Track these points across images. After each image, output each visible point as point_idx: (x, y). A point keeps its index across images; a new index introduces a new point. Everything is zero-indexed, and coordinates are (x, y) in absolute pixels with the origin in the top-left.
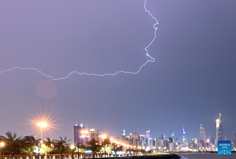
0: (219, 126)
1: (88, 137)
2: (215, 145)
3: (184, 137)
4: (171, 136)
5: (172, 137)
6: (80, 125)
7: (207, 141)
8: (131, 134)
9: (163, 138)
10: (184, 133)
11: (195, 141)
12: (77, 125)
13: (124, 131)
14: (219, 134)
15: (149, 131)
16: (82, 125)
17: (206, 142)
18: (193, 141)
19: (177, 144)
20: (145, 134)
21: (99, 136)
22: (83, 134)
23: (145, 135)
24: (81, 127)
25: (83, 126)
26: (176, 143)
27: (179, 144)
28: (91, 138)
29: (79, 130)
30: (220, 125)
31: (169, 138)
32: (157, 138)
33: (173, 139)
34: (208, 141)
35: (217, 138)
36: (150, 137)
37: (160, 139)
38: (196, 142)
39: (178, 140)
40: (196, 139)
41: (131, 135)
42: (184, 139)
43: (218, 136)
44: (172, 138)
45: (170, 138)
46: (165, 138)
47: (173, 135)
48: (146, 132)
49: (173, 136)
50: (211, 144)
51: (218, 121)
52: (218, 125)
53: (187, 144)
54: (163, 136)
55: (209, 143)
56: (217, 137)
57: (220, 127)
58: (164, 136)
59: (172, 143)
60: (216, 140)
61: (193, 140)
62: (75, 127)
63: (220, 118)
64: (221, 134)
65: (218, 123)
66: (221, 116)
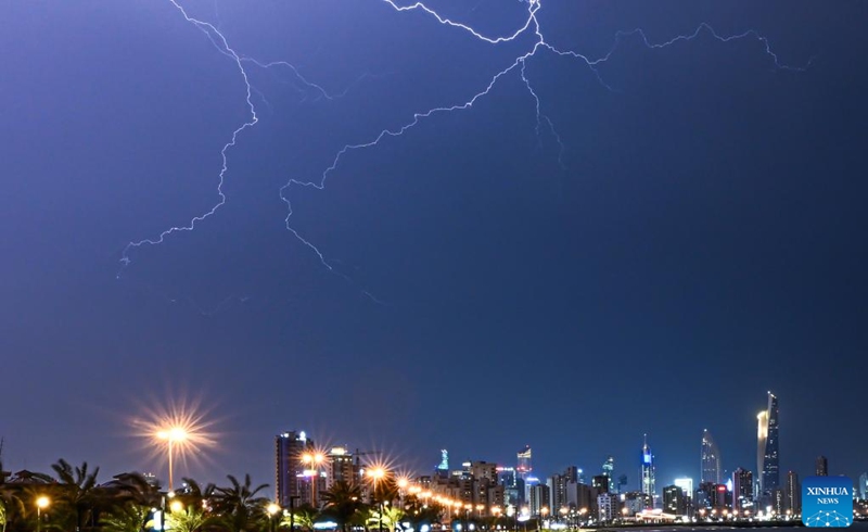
0: (766, 435)
1: (324, 474)
2: (755, 498)
3: (647, 472)
4: (604, 471)
5: (605, 474)
6: (298, 437)
7: (726, 486)
8: (468, 464)
9: (574, 477)
10: (647, 458)
11: (685, 487)
12: (287, 435)
13: (445, 453)
14: (766, 462)
15: (528, 455)
16: (303, 437)
17: (722, 489)
19: (623, 497)
20: (515, 463)
21: (362, 472)
22: (309, 467)
23: (515, 469)
24: (302, 442)
25: (308, 439)
26: (619, 493)
27: (631, 497)
28: (334, 477)
29: (295, 451)
30: (769, 430)
31: (596, 478)
32: (557, 476)
33: (609, 480)
34: (730, 486)
35: (760, 476)
36: (533, 474)
37: (567, 480)
38: (688, 490)
39: (626, 483)
41: (466, 468)
42: (647, 481)
43: (765, 469)
44: (607, 477)
45: (600, 479)
46: (582, 477)
47: (611, 468)
48: (519, 456)
49: (608, 471)
50: (741, 497)
51: (763, 415)
52: (763, 432)
53: (657, 496)
54: (575, 469)
55: (731, 493)
56: (761, 472)
57: (769, 438)
58: (580, 471)
59: (606, 495)
60: (758, 483)
61: (678, 484)
62: (280, 441)
63: (770, 407)
64: (775, 462)
65: (763, 424)
66: (774, 400)
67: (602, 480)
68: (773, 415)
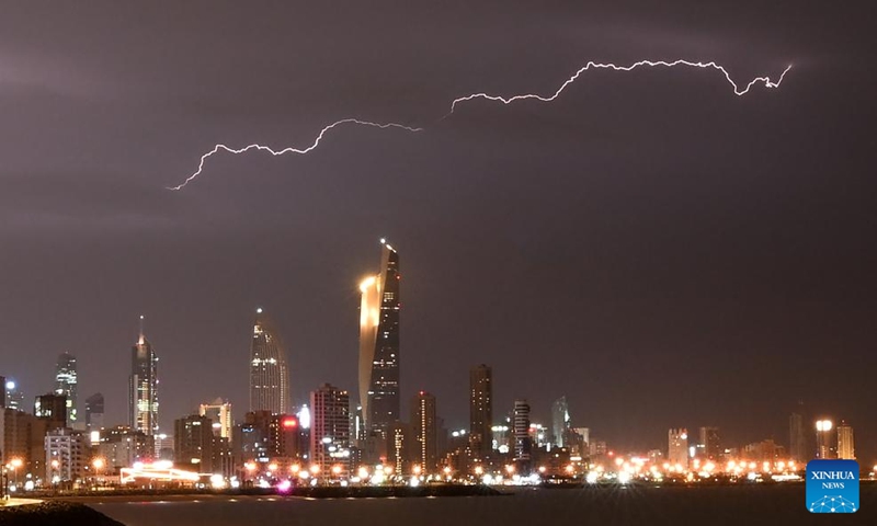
0: (376, 323)
2: (352, 443)
3: (144, 389)
4: (58, 385)
5: (60, 391)
7: (297, 419)
9: (2, 398)
11: (218, 420)
14: (376, 373)
17: (289, 423)
18: (207, 421)
19: (95, 437)
26: (88, 430)
27: (111, 437)
30: (382, 313)
33: (69, 403)
34: (305, 418)
35: (364, 400)
38: (223, 426)
39: (100, 410)
40: (223, 408)
42: (143, 406)
43: (373, 387)
44: (64, 398)
47: (72, 379)
49: (66, 385)
50: (327, 440)
51: (370, 285)
52: (370, 316)
53: (163, 436)
55: (308, 431)
57: (382, 327)
59: (62, 432)
60: (359, 413)
61: (203, 413)
63: (385, 269)
64: (392, 374)
65: (370, 302)
66: (393, 257)
67: (55, 403)
68: (390, 285)
